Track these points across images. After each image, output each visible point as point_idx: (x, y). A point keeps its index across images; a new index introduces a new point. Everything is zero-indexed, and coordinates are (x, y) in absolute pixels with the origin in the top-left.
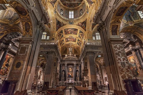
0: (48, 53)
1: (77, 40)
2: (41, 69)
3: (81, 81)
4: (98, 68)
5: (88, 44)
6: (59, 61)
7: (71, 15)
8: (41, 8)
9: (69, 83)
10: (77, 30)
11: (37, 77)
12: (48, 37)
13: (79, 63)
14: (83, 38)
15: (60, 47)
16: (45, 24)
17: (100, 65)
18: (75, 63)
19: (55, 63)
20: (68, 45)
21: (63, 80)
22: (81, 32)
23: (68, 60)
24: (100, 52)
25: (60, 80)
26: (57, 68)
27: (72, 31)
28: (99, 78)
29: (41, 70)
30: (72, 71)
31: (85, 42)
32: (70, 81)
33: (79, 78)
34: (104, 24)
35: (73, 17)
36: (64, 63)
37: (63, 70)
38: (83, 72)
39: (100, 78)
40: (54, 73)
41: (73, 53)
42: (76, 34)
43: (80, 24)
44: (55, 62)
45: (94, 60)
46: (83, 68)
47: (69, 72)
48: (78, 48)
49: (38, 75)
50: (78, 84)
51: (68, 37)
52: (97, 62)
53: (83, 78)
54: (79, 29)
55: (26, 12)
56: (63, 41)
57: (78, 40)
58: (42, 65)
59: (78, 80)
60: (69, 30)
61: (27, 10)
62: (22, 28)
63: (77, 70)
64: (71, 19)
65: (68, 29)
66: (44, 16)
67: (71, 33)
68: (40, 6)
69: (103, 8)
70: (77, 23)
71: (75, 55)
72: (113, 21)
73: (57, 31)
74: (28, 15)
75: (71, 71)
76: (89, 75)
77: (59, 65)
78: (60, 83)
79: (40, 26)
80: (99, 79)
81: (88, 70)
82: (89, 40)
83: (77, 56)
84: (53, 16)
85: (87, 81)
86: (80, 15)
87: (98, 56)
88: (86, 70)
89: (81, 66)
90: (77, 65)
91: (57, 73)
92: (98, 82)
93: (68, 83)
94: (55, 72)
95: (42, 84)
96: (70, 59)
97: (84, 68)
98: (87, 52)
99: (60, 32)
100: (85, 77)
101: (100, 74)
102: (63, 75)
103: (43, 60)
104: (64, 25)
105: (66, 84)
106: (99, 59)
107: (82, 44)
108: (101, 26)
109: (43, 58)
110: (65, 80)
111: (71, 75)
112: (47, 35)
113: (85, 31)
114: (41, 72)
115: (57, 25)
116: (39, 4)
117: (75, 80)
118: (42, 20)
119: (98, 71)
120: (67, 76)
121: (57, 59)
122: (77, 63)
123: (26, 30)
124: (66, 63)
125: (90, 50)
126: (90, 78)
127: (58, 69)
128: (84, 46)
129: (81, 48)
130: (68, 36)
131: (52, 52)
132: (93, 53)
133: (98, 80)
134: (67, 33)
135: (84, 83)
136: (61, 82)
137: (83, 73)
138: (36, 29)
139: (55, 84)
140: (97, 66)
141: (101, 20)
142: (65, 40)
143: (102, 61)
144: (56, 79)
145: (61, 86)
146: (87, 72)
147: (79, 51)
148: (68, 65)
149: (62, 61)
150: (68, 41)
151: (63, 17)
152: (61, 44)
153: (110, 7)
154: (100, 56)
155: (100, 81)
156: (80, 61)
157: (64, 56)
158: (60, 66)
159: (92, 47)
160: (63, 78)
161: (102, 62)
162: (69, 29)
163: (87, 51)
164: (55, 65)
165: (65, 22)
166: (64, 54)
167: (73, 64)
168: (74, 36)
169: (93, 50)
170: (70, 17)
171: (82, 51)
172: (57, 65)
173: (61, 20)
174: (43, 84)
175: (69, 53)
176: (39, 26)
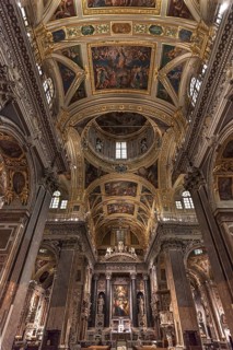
0: (61, 243)
1: (136, 210)
2: (39, 290)
3: (153, 326)
4: (196, 287)
5: (165, 220)
6: (91, 266)
7: (121, 150)
8: (52, 140)
9: (118, 334)
10: (136, 185)
11: (27, 314)
12: (64, 203)
13: (144, 272)
14: (151, 204)
15: (92, 229)
16: (60, 173)
17: (203, 278)
18: (132, 272)
19: (79, 273)
20: (115, 221)
21: (100, 324)
22: (145, 190)
23: (113, 264)
24: (197, 241)
25: (91, 324)
26: (83, 287)
27: (123, 187)
28: (204, 317)
29: (38, 294)
30: (127, 295)
31: (156, 215)
32: (121, 328)
33: (145, 318)
34: (199, 175)
35: (125, 156)
36: (103, 271)
37: (101, 293)
38: (155, 298)
39: (207, 316)
40: (75, 303)
41: (127, 242)
42: (135, 195)
43: (143, 171)
44: (80, 268)
45: (185, 263)
46: (155, 287)
47: (116, 297)
48: (140, 231)
49: (28, 310)
50: (143, 337)
51: (114, 202)
52: (194, 268)
53: (158, 318)
54: (141, 183)
55: (20, 150)
56: (101, 211)
57: (140, 210)
58: (44, 279)
59: (142, 324)
60: (115, 185)
61: (24, 147)
62: (5, 184)
63: (141, 293)
64: (121, 159)
65: (112, 183)
66: (59, 157)
67: (121, 194)
68: (51, 136)
69: (192, 139)
70: (135, 169)
71: (133, 250)
72: (219, 167)
73: (86, 187)
74: (24, 157)
75: (121, 294)
76: (174, 307)
77: (90, 276)
78: (91, 335)
79: (49, 179)
80: (204, 321)
81: (169, 292)
82: (166, 209)
83: (139, 252)
84: (79, 153)
85: (170, 327)
86: (142, 152)
87: (193, 252)
88: (164, 293)
89: (149, 281)
90: (139, 276)
91: (84, 303)
92: (201, 332)
93: (114, 334)
94: (78, 300)
95: (37, 339)
96: (121, 260)
97: (160, 286)
98: (164, 242)
99: (95, 191)
100: (162, 315)
101: (206, 304)
102: (101, 309)
103: (46, 262)
104: (103, 173)
105: (108, 336)
106: (199, 260)
107: (150, 220)
108: (193, 179)
109: (48, 258)
110: (106, 324)
111: (121, 307)
112: (62, 198)
113: (157, 187)
114: (38, 298)
115: (87, 173)
116: (50, 132)
117: (136, 323)
118: (52, 166)
119: (198, 295)
120: (112, 310)
121: (85, 261)
122: (139, 271)
123: (15, 189)
124: (109, 272)
125: (170, 236)
126: (177, 319)
127: (87, 288)
128: (156, 225)
129: (148, 229)
130: (113, 200)
131: (73, 241)
132: (180, 243)
133: (202, 324)
134: (110, 191)
135: (162, 333)
136: (93, 330)
137: (157, 303)
138: (38, 187)
139: (75, 336)
140: (195, 281)
141: (191, 164)
142: (105, 210)
143: (205, 266)
144: (80, 319)
145: (93, 344)
146: (169, 300)
147: (144, 239)
148: (114, 276)
149: (96, 265)
150: (114, 212)
151: (101, 157)
152: (95, 220)
153: (207, 138)
154: (199, 252)
155: (208, 328)
156: (146, 265)
157: (102, 252)
158: (93, 281)
159: (175, 227)
160: (99, 318)
161: (207, 268)
162: (116, 182)
163: (163, 238)
164: (80, 277)
165: (105, 168)
166: (103, 247)
167: (127, 276)
168: (129, 200)
169: (179, 237)
170: (118, 156)
171: (150, 237)
172: (85, 278)
173: (96, 163)
174: (41, 338)
175: (117, 245)
176: (45, 180)
